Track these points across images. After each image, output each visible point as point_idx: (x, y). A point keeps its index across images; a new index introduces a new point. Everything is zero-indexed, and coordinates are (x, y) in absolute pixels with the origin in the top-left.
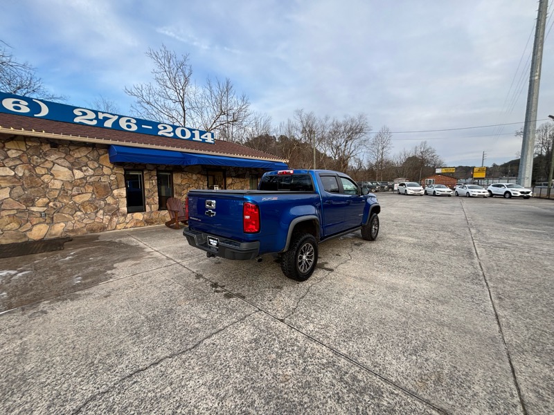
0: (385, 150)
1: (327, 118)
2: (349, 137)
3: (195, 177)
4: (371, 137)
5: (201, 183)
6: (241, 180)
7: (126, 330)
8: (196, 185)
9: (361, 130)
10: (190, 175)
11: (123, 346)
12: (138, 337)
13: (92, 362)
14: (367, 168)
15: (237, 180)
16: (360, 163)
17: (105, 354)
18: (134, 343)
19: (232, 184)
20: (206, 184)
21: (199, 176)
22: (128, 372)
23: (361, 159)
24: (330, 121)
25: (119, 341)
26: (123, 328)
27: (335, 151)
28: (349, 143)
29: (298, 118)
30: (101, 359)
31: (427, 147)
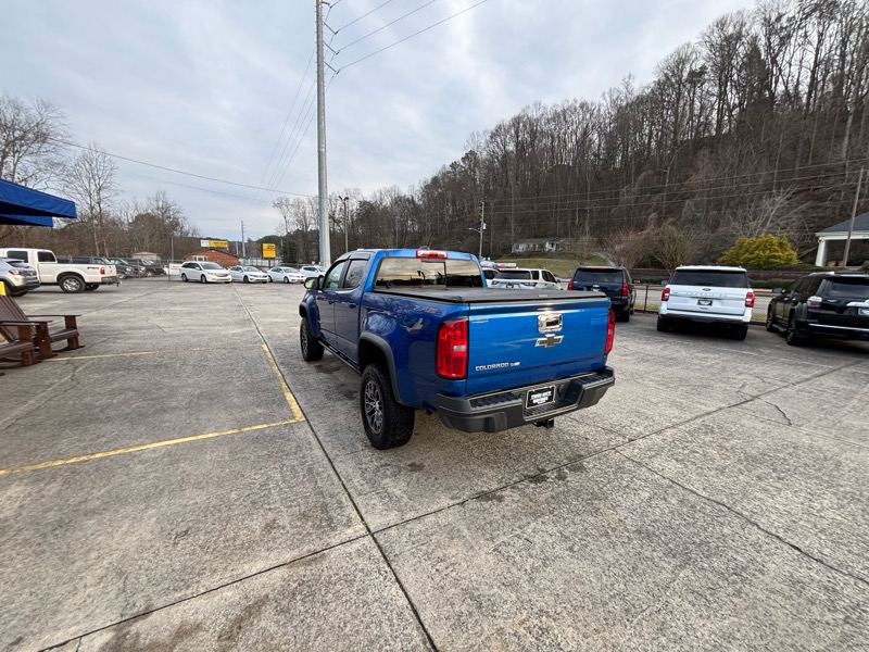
7: (738, 593)
11: (778, 587)
12: (744, 569)
13: (846, 621)
17: (814, 608)
18: (762, 572)
22: (815, 565)
25: (772, 596)
26: (736, 600)
30: (829, 610)
31: (170, 201)
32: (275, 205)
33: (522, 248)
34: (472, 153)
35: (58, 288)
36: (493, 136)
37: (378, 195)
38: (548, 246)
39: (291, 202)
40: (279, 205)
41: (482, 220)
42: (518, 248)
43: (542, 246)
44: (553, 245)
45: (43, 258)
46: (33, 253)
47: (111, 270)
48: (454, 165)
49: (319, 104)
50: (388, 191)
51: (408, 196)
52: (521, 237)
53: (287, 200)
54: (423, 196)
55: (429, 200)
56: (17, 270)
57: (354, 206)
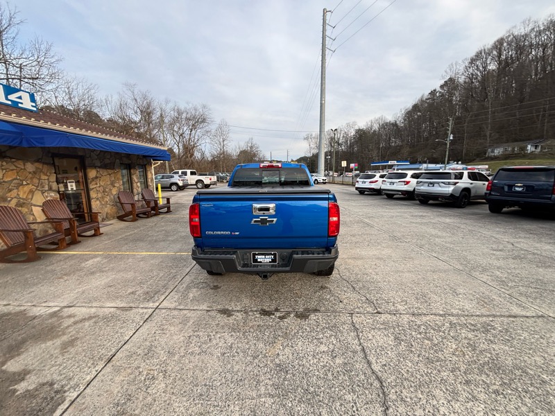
0: (225, 142)
1: (167, 102)
2: (193, 125)
3: (30, 167)
4: (213, 127)
5: (43, 177)
6: (110, 171)
8: (36, 181)
9: (204, 121)
10: (20, 164)
14: (210, 159)
15: (104, 172)
16: (203, 154)
19: (96, 177)
20: (53, 178)
21: (39, 165)
23: (203, 150)
24: (171, 105)
27: (178, 139)
28: (193, 132)
29: (129, 93)
31: (254, 143)
32: (305, 139)
33: (498, 151)
34: (451, 79)
35: (195, 187)
36: (472, 61)
37: (370, 124)
38: (530, 148)
39: (313, 136)
40: (306, 139)
41: (449, 132)
42: (493, 152)
43: (524, 148)
44: (536, 148)
45: (192, 173)
46: (189, 172)
47: (214, 179)
48: (433, 93)
49: (322, 74)
50: (377, 120)
51: (393, 121)
52: (497, 142)
53: (311, 135)
54: (405, 120)
55: (410, 122)
56: (181, 179)
57: (352, 133)
